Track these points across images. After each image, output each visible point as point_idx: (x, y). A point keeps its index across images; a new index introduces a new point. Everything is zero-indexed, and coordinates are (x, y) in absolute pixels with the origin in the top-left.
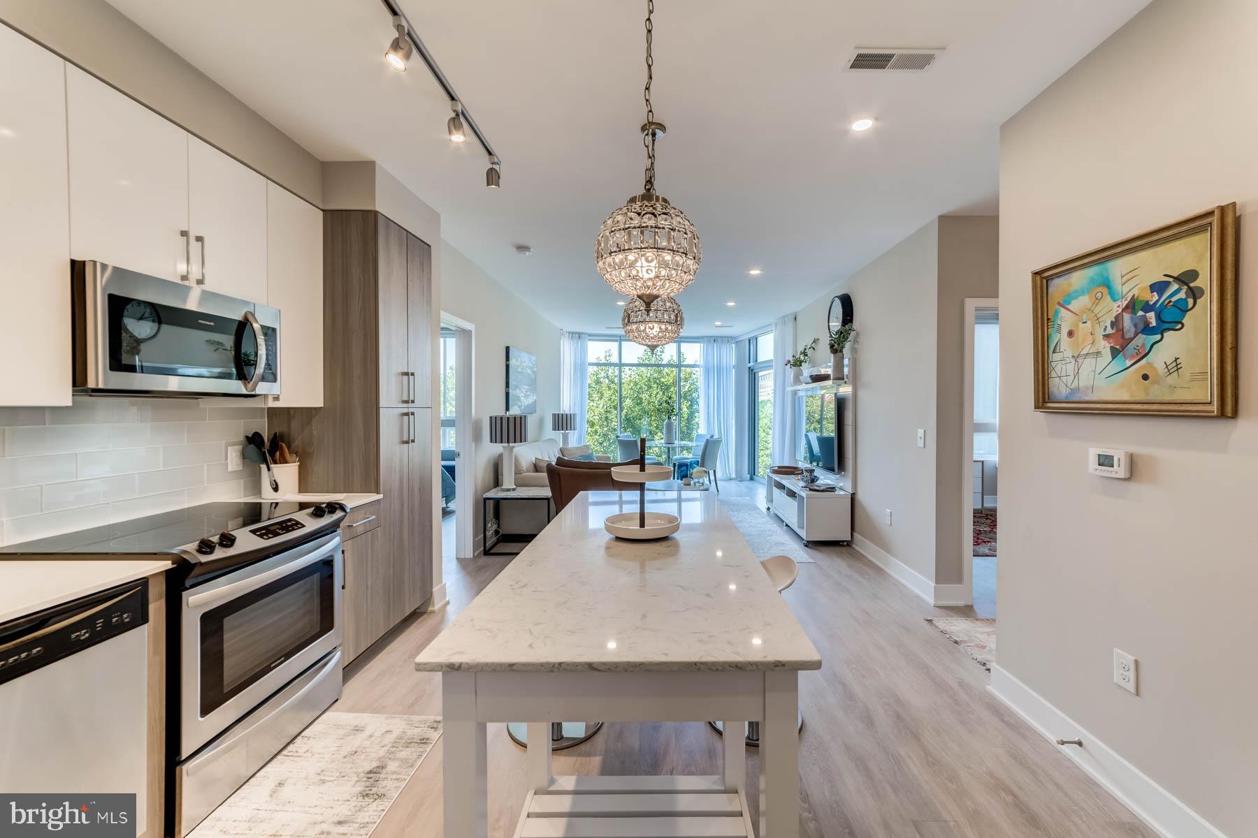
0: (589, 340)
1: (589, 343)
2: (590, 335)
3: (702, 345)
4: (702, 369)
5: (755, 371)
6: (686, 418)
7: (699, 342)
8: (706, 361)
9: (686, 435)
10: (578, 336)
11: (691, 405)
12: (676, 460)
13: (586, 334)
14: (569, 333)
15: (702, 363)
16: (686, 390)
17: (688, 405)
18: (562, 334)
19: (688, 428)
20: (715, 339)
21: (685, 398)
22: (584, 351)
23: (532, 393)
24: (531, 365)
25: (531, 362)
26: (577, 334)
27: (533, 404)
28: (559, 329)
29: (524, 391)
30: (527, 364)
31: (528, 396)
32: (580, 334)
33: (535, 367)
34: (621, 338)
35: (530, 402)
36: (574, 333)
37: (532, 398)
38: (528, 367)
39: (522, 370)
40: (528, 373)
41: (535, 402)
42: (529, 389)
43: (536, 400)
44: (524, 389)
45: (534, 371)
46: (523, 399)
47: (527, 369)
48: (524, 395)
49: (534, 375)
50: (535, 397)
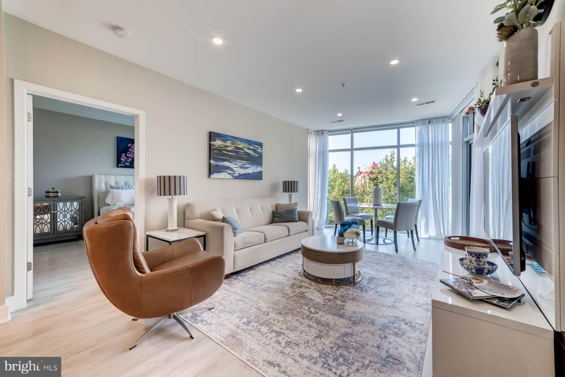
0: (330, 135)
2: (330, 131)
3: (416, 128)
4: (417, 147)
5: (471, 142)
7: (414, 126)
8: (421, 140)
10: (320, 133)
13: (326, 130)
14: (315, 131)
15: (417, 143)
18: (308, 132)
20: (430, 121)
22: (325, 144)
23: (253, 166)
24: (252, 147)
25: (251, 145)
26: (320, 132)
27: (255, 174)
28: (309, 130)
29: (240, 164)
30: (245, 146)
31: (247, 168)
32: (322, 131)
33: (259, 149)
34: (353, 131)
35: (251, 172)
36: (318, 131)
37: (254, 169)
38: (246, 148)
39: (236, 150)
40: (245, 152)
41: (261, 172)
42: (249, 163)
43: (262, 172)
44: (240, 163)
45: (258, 152)
46: (238, 169)
47: (245, 149)
48: (239, 167)
49: (258, 154)
50: (259, 169)
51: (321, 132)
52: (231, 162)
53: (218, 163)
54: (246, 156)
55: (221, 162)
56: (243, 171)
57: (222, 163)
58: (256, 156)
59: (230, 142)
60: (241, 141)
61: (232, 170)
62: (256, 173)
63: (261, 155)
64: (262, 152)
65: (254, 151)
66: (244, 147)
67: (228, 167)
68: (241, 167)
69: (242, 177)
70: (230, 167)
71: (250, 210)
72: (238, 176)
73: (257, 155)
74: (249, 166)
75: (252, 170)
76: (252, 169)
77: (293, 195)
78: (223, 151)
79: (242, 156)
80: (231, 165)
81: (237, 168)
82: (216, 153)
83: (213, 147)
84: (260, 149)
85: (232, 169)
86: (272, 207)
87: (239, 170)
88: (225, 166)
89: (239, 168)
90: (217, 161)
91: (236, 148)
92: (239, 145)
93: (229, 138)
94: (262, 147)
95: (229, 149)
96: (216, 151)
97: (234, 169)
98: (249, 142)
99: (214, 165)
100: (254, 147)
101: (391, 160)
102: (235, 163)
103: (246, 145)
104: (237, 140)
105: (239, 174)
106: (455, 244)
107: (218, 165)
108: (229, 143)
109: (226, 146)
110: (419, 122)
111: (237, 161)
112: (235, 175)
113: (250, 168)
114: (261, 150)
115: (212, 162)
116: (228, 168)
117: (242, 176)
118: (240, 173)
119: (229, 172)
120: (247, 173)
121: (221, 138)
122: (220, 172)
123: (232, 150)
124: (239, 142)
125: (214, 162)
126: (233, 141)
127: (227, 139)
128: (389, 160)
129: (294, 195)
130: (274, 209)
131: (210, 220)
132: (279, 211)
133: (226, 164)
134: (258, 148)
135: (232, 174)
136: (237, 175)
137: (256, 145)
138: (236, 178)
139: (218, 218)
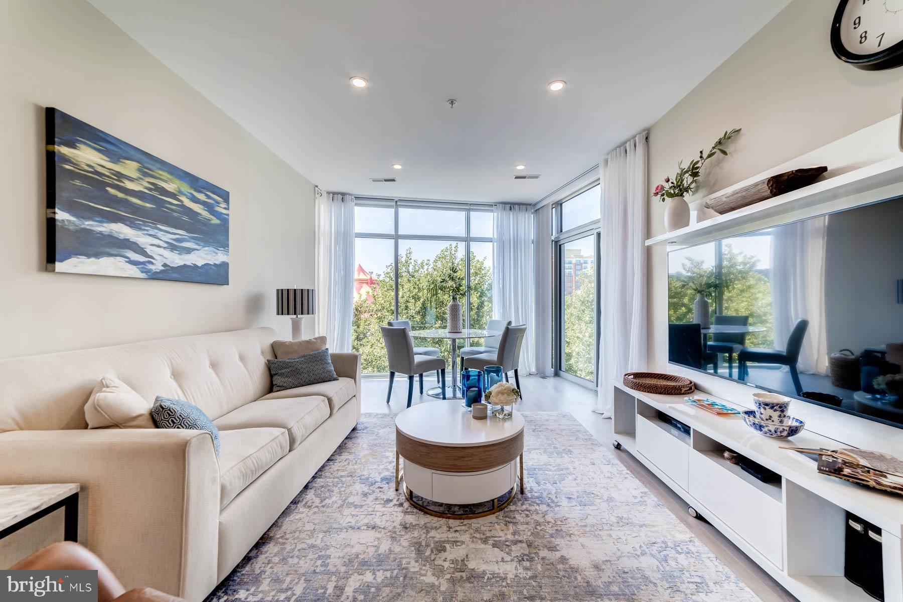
0: (356, 204)
1: (356, 208)
2: (357, 198)
3: (495, 214)
4: (495, 244)
5: (561, 242)
6: (476, 307)
7: (492, 211)
8: (501, 233)
9: (476, 323)
11: (480, 296)
12: (465, 353)
13: (349, 194)
14: (329, 193)
16: (477, 282)
17: (478, 295)
18: (315, 192)
19: (478, 316)
20: (512, 206)
21: (476, 289)
22: (349, 220)
23: (206, 248)
24: (201, 197)
25: (200, 192)
26: (339, 195)
27: (211, 268)
28: (317, 186)
29: (168, 238)
30: (182, 189)
31: (189, 251)
32: (343, 194)
33: (221, 205)
34: (397, 203)
35: (200, 263)
36: (334, 193)
37: (209, 257)
38: (185, 195)
39: (155, 194)
40: (183, 206)
41: (224, 266)
42: (193, 238)
43: (227, 264)
44: (167, 234)
45: (217, 211)
46: (161, 251)
47: (183, 198)
48: (166, 245)
49: (218, 218)
50: (219, 257)
51: (340, 197)
52: (140, 229)
53: (88, 224)
54: (185, 218)
55: (101, 222)
56: (176, 260)
57: (105, 225)
58: (213, 222)
59: (134, 165)
60: (171, 173)
61: (141, 251)
62: (213, 267)
63: (225, 222)
64: (228, 215)
65: (210, 208)
66: (181, 192)
67: (128, 240)
68: (172, 247)
69: (175, 275)
70: (135, 244)
71: (214, 366)
72: (162, 271)
73: (215, 221)
74: (196, 247)
75: (202, 258)
76: (202, 256)
77: (303, 321)
78: (108, 189)
79: (175, 214)
80: (138, 236)
81: (159, 246)
82: (80, 190)
83: (68, 167)
84: (224, 205)
85: (143, 248)
86: (263, 353)
87: (167, 253)
88: (118, 238)
89: (165, 248)
90: (84, 218)
91: (155, 190)
92: (165, 181)
93: (132, 152)
94: (227, 201)
95: (129, 185)
96: (78, 183)
97: (149, 249)
98: (194, 181)
99: (71, 228)
100: (208, 197)
101: (407, 262)
102: (151, 232)
103: (186, 188)
104: (159, 166)
105: (165, 265)
106: (654, 388)
107: (88, 232)
108: (130, 168)
109: (120, 176)
110: (498, 205)
111: (158, 226)
112: (150, 267)
113: (196, 252)
114: (225, 208)
115: (61, 215)
116: (127, 244)
117: (174, 273)
118: (169, 264)
119: (132, 259)
120: (188, 263)
121: (101, 143)
122: (97, 255)
123: (140, 192)
124: (165, 175)
125: (72, 219)
126: (146, 165)
127: (124, 155)
128: (404, 262)
129: (304, 319)
130: (270, 357)
131: (86, 426)
132: (282, 358)
133: (122, 230)
134: (219, 203)
135: (143, 263)
136: (157, 267)
137: (214, 193)
138: (155, 277)
139: (134, 415)
